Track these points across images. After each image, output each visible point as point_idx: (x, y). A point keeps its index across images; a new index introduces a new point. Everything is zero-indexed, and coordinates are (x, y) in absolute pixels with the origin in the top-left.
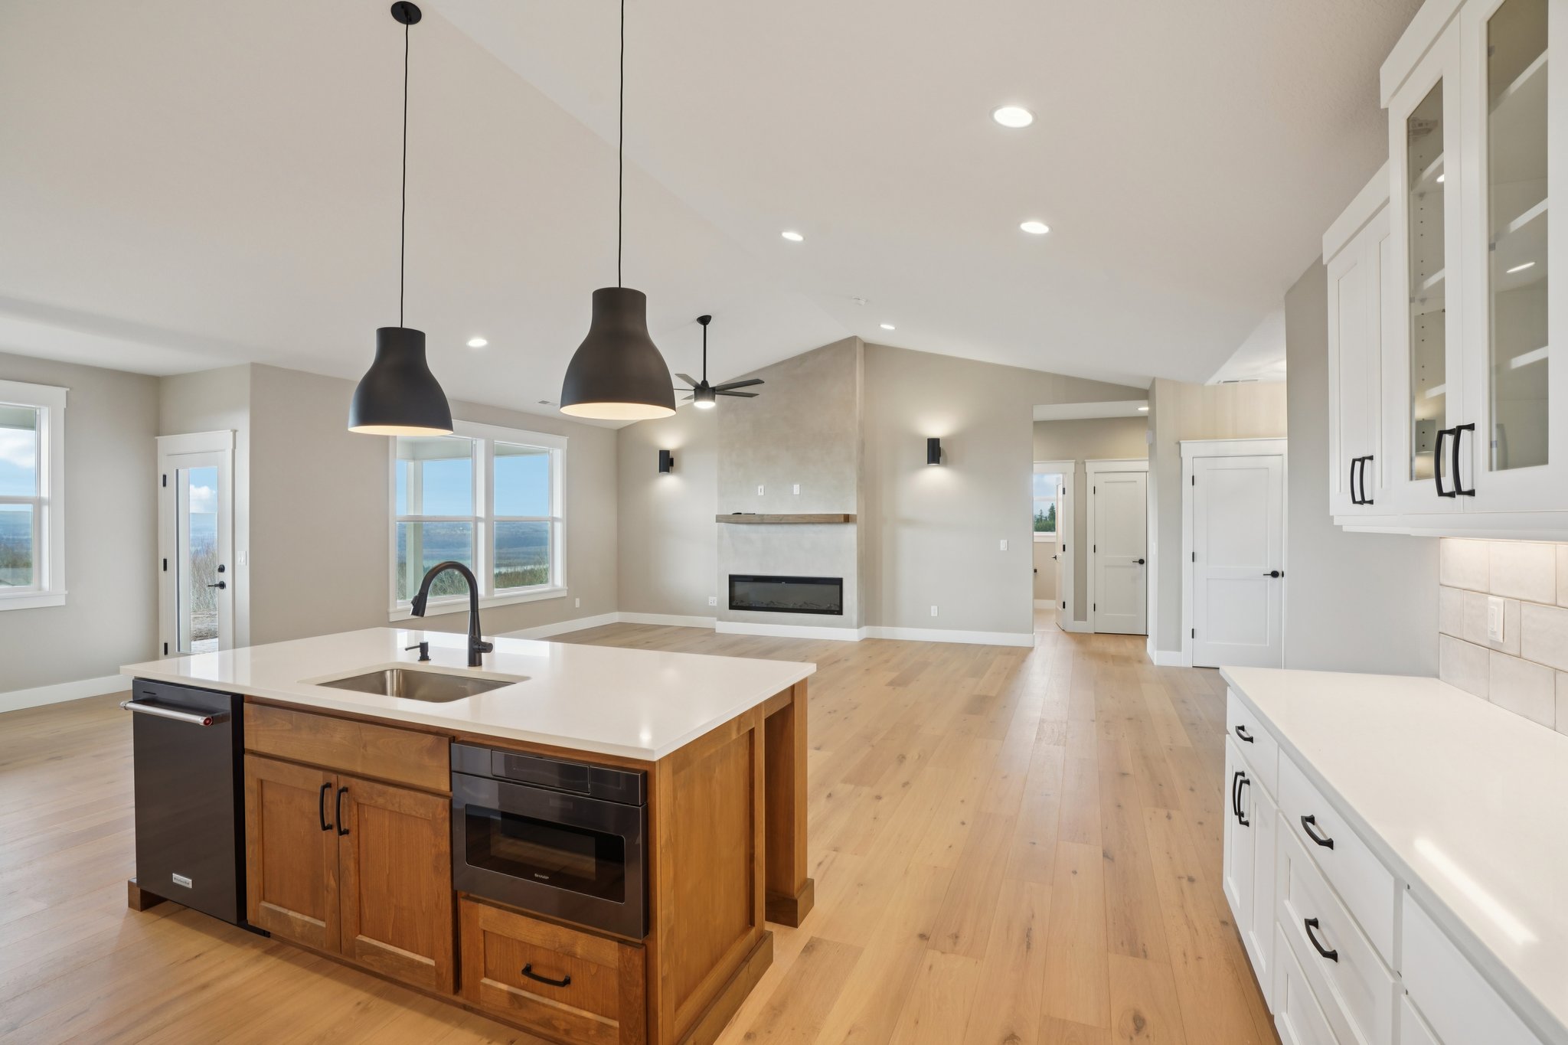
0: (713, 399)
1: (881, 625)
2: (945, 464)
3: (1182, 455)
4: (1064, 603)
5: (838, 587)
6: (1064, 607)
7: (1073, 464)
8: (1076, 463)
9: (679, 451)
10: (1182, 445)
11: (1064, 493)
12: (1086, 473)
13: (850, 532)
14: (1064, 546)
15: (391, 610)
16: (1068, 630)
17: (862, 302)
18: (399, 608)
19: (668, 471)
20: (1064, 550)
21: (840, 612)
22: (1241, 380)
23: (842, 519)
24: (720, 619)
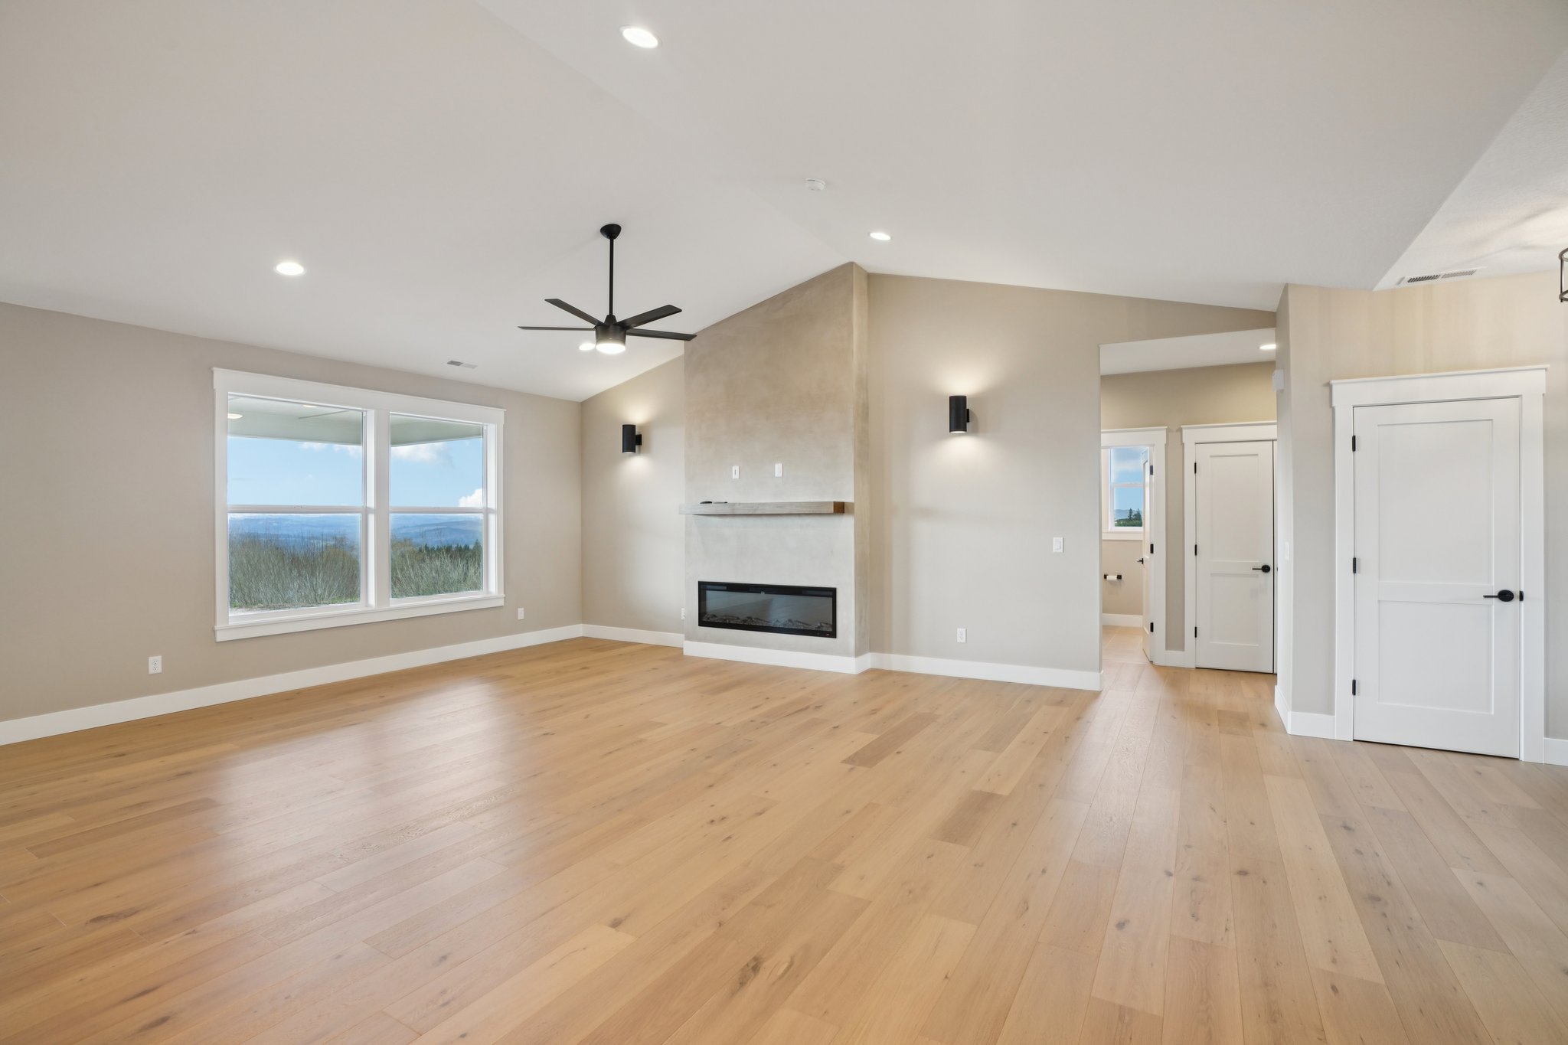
0: (623, 341)
1: (890, 651)
2: (975, 432)
3: (1334, 405)
4: (1152, 624)
5: (831, 600)
6: (1152, 630)
7: (1164, 433)
8: (1168, 431)
9: (647, 426)
10: (1335, 388)
11: (1152, 472)
12: (1183, 444)
13: (846, 525)
14: (1152, 546)
15: (218, 627)
16: (1157, 662)
17: (821, 185)
18: (232, 623)
19: (633, 450)
20: (1152, 551)
21: (833, 634)
22: (1442, 273)
23: (832, 510)
24: (688, 638)
